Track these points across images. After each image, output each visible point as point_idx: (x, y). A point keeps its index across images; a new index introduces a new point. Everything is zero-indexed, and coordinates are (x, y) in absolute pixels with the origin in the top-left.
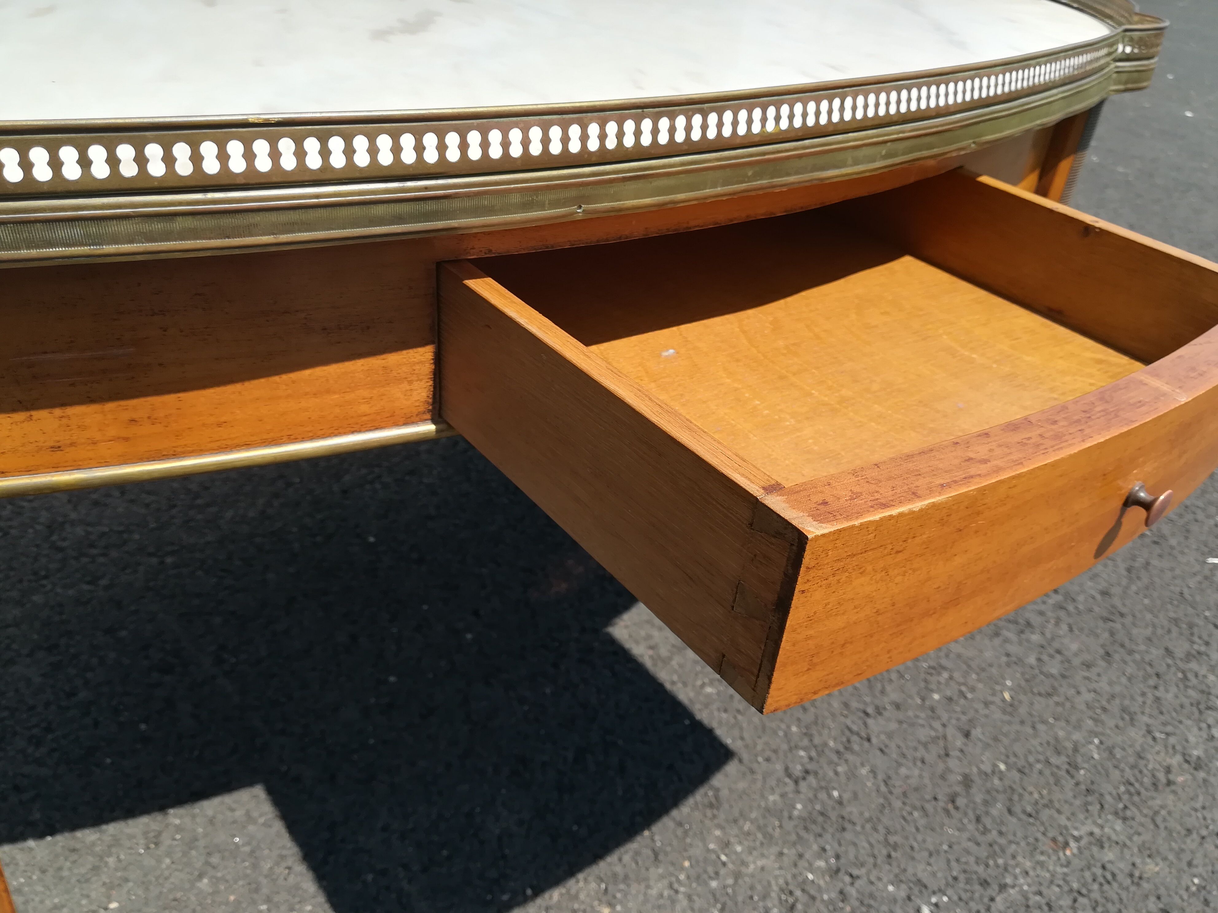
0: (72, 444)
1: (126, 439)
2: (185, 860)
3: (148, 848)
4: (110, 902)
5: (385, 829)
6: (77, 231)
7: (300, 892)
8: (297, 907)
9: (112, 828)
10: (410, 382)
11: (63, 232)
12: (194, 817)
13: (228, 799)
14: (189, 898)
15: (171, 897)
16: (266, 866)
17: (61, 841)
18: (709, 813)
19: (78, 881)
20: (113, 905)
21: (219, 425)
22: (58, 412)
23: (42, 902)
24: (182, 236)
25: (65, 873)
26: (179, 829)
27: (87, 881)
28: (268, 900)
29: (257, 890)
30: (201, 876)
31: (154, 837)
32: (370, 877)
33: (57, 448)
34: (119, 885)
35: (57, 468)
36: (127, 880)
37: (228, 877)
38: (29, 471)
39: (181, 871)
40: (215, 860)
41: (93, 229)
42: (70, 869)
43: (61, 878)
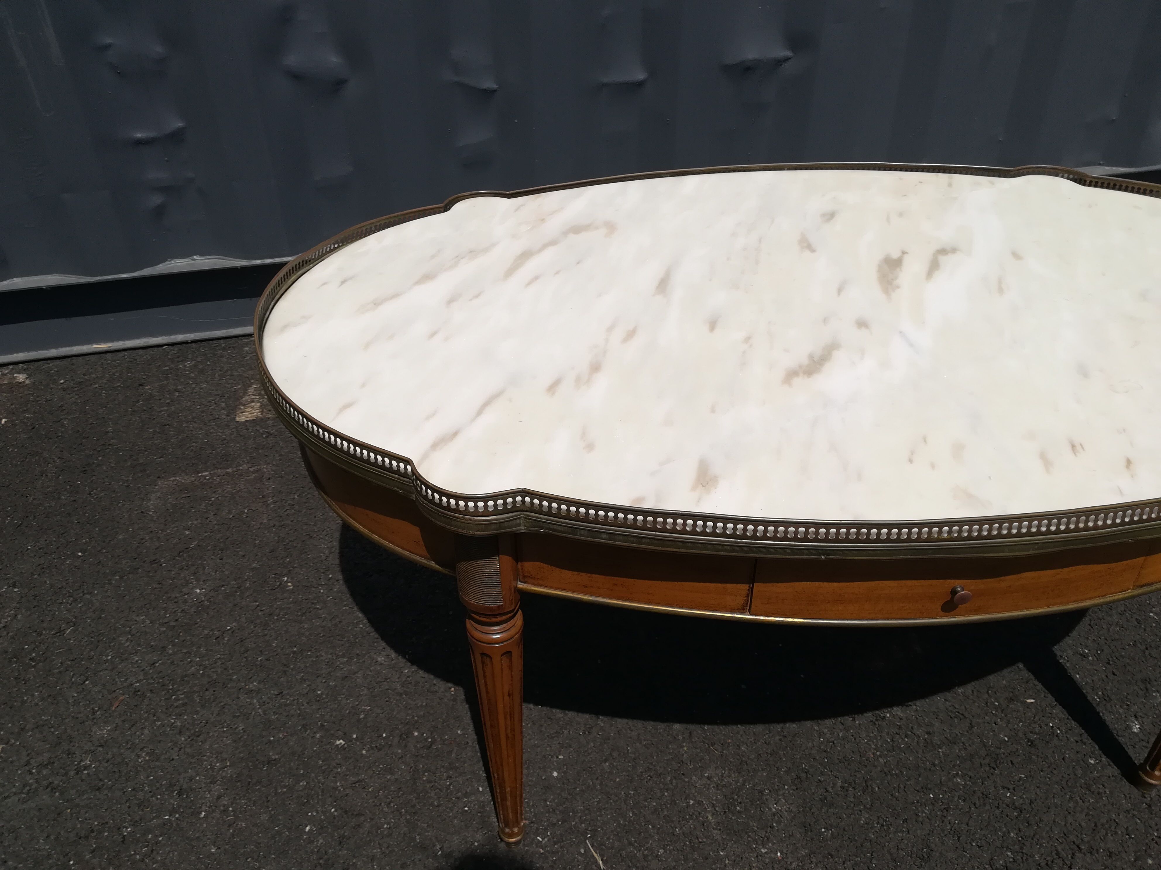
0: (591, 587)
1: (612, 590)
2: (601, 748)
3: (585, 733)
4: (560, 754)
5: (708, 778)
6: (608, 536)
7: (652, 793)
8: (649, 800)
9: (570, 714)
10: (736, 596)
11: (605, 536)
12: (611, 725)
13: (631, 723)
14: (597, 770)
15: (589, 765)
16: (640, 770)
17: (545, 710)
18: (918, 863)
19: (548, 736)
20: (561, 757)
21: (649, 594)
22: (589, 575)
23: (530, 740)
24: (644, 544)
25: (543, 729)
26: (602, 729)
27: (553, 738)
28: (635, 790)
29: (631, 781)
30: (606, 761)
31: (589, 728)
32: (692, 802)
33: (585, 586)
34: (566, 747)
35: (583, 593)
36: (570, 746)
37: (619, 767)
38: (574, 591)
39: (597, 753)
40: (615, 754)
41: (614, 537)
42: (546, 728)
43: (541, 731)
